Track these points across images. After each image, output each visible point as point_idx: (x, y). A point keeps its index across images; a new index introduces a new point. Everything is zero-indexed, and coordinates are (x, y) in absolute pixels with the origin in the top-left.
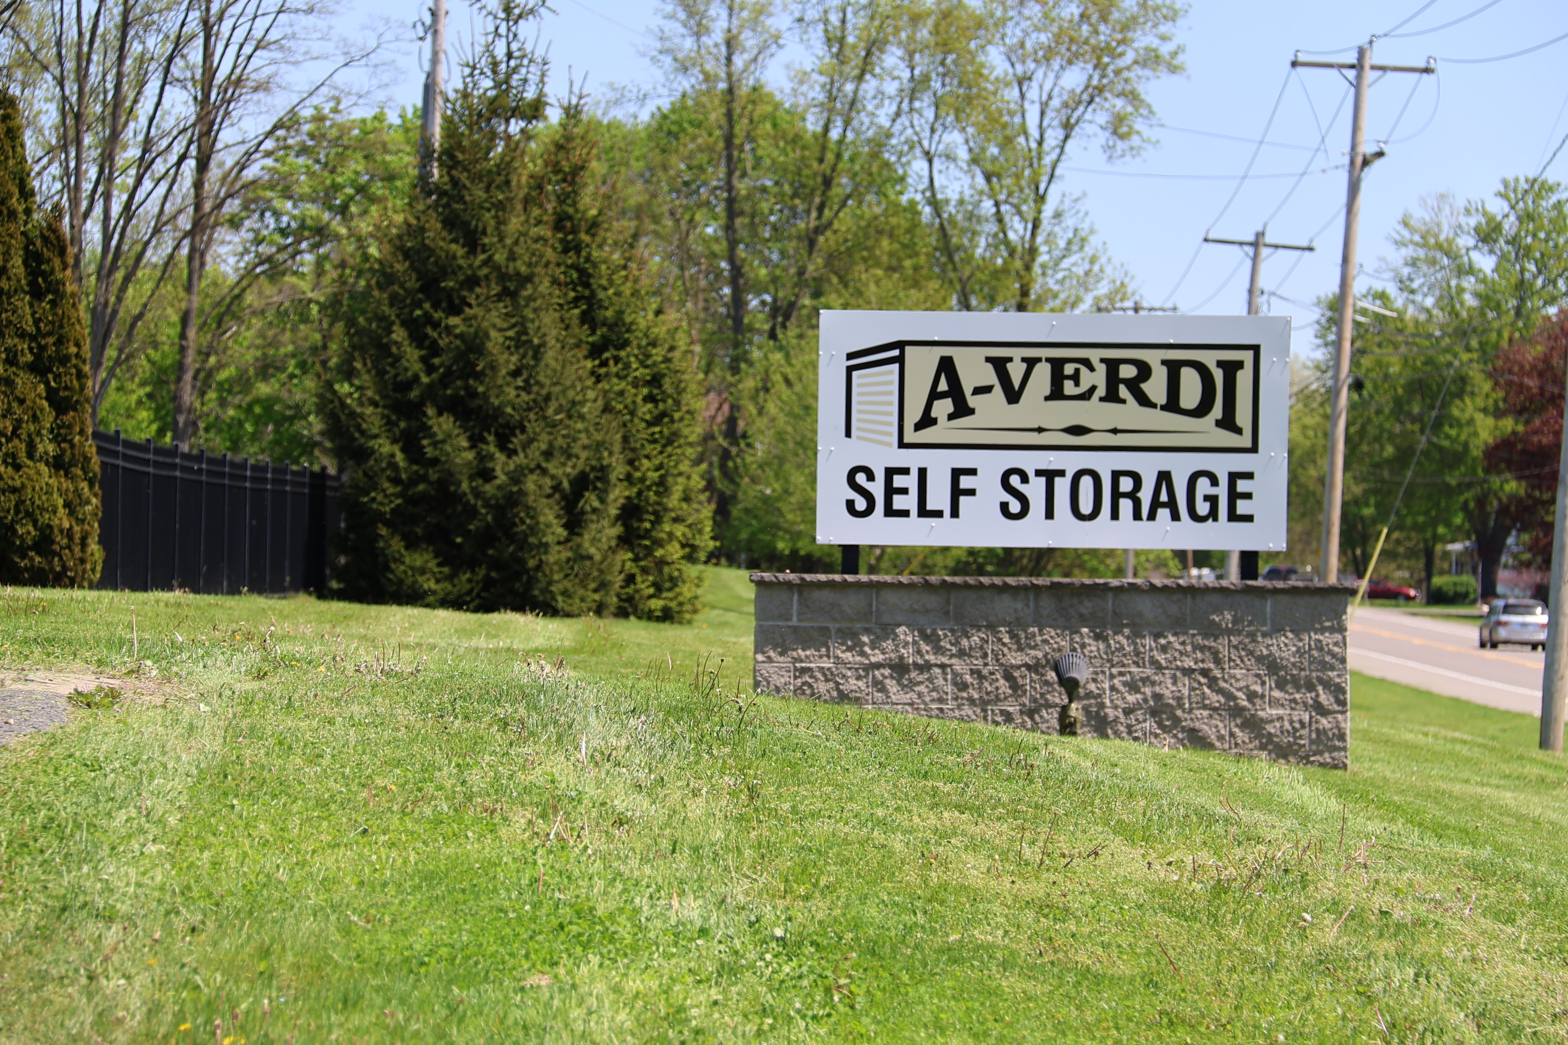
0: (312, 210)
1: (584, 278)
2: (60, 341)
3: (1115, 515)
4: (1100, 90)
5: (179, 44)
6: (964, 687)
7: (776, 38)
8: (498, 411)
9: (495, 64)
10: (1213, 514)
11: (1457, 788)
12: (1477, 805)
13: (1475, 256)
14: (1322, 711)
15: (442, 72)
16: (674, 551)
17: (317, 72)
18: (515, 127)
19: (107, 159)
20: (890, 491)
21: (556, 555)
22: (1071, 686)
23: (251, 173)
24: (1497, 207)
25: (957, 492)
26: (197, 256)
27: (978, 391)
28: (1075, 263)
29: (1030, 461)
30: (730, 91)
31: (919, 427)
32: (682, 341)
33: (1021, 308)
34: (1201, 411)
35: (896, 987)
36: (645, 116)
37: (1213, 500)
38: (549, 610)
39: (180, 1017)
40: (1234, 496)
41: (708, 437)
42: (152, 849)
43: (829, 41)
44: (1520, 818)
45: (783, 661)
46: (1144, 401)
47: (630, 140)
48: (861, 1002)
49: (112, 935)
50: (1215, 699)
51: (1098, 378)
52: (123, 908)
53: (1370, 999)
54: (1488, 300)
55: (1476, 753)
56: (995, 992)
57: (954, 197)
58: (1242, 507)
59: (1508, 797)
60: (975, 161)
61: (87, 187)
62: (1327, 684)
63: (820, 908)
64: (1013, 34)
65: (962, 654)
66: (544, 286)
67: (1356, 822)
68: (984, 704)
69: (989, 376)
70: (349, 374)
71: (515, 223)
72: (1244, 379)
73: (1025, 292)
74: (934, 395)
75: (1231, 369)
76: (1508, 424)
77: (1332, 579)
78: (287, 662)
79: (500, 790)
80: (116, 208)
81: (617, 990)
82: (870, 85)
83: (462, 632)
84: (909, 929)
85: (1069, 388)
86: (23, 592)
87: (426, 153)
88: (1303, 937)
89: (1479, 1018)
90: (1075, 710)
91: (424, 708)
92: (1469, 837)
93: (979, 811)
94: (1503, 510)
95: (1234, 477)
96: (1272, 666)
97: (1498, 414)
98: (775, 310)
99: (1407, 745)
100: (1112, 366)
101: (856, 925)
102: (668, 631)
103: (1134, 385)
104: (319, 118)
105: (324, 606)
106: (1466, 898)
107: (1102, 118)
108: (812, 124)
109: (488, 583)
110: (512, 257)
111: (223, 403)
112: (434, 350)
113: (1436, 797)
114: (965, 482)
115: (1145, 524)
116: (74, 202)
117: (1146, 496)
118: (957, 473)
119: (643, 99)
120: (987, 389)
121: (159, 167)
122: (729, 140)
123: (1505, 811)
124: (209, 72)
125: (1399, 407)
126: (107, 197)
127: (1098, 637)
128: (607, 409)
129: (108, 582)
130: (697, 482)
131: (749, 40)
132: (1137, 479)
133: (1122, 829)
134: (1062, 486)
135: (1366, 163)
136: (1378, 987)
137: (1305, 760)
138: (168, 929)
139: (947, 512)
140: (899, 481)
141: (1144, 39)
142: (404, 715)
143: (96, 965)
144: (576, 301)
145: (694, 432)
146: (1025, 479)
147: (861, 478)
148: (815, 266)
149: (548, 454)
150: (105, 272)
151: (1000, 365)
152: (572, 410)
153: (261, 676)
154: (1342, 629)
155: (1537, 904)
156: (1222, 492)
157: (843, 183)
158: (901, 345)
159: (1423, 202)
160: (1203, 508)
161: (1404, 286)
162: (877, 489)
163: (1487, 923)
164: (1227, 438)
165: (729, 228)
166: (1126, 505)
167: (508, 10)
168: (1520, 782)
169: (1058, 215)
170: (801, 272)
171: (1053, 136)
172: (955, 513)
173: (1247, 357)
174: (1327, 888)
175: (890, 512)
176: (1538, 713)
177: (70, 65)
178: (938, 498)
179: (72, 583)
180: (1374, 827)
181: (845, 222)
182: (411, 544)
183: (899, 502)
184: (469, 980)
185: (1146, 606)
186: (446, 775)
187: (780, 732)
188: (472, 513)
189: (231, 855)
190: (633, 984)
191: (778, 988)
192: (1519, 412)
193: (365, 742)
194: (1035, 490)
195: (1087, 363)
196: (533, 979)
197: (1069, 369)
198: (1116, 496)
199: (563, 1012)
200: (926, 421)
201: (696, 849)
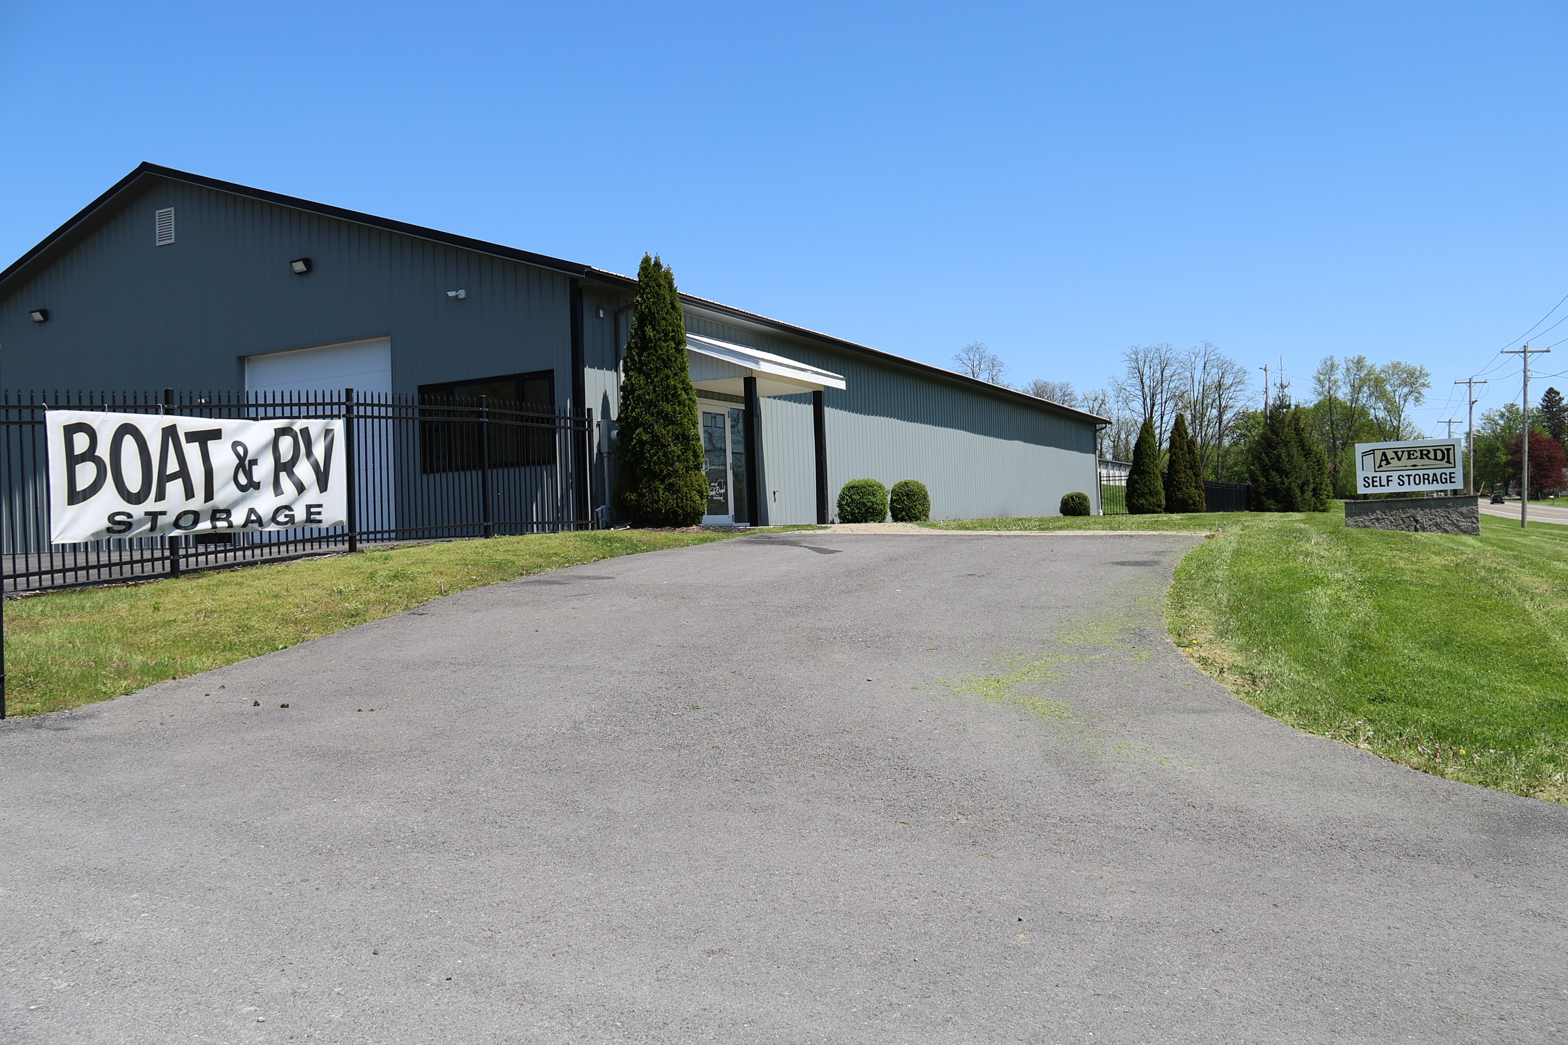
0: (1243, 431)
1: (1302, 441)
2: (1195, 463)
3: (1424, 483)
4: (1412, 392)
5: (1214, 401)
6: (1392, 522)
7: (1340, 386)
8: (1285, 470)
9: (1280, 398)
10: (1446, 482)
11: (1506, 538)
12: (1511, 542)
13: (1499, 421)
14: (1474, 523)
15: (1268, 400)
16: (1324, 497)
17: (1242, 403)
18: (1285, 410)
19: (1201, 425)
20: (1373, 481)
21: (1299, 499)
22: (1417, 521)
23: (1229, 425)
24: (1503, 410)
25: (1388, 481)
26: (1220, 442)
27: (1391, 459)
28: (1409, 429)
29: (1404, 473)
30: (1330, 398)
31: (1379, 467)
32: (1323, 452)
33: (1397, 440)
34: (1442, 459)
35: (1387, 590)
36: (1312, 405)
37: (1446, 479)
38: (1299, 511)
39: (1234, 602)
40: (1451, 477)
41: (1330, 472)
42: (1225, 567)
43: (1351, 386)
44: (1522, 544)
45: (1352, 519)
46: (1429, 458)
47: (1309, 410)
48: (1379, 594)
49: (1219, 585)
50: (1449, 522)
51: (1419, 454)
52: (1220, 580)
53: (1494, 587)
54: (1503, 429)
55: (1509, 530)
56: (1409, 590)
57: (1381, 417)
58: (1453, 480)
59: (1518, 539)
60: (1385, 409)
61: (1197, 431)
62: (1474, 517)
63: (1368, 574)
64: (1392, 382)
65: (1391, 515)
66: (1293, 443)
67: (1486, 548)
68: (1397, 526)
69: (1394, 456)
70: (1253, 464)
71: (1286, 430)
72: (1451, 452)
73: (1398, 436)
74: (1382, 460)
75: (1448, 450)
76: (1509, 457)
77: (1472, 494)
78: (1248, 527)
79: (1296, 552)
80: (1203, 434)
81: (1325, 593)
82: (1361, 395)
83: (1281, 517)
84: (1389, 577)
85: (1412, 457)
86: (1191, 514)
87: (1266, 417)
88: (1477, 574)
89: (1519, 590)
90: (1418, 526)
91: (1278, 535)
92: (1511, 549)
93: (1401, 551)
94: (1509, 476)
95: (1450, 474)
96: (1462, 514)
97: (1506, 455)
98: (1342, 444)
99: (1494, 529)
100: (1421, 451)
101: (1377, 577)
102: (1326, 514)
103: (1426, 455)
104: (1244, 412)
105: (1252, 513)
106: (1513, 563)
107: (1413, 398)
108: (1349, 404)
109: (1285, 506)
110: (1286, 438)
111: (1227, 472)
112: (1271, 458)
113: (1502, 540)
114: (1390, 478)
115: (1431, 485)
116: (1195, 434)
117: (1431, 479)
118: (1388, 477)
119: (1311, 402)
120: (1393, 458)
121: (1211, 425)
122: (1330, 409)
123: (1517, 542)
124: (1220, 405)
125: (1484, 455)
126: (1201, 432)
127: (1422, 510)
128: (1308, 468)
129: (1207, 511)
130: (1328, 482)
131: (1334, 388)
132: (1428, 475)
133: (1433, 553)
134: (1412, 478)
135: (1473, 403)
136: (1495, 584)
137: (1470, 534)
138: (1230, 584)
139: (1386, 485)
140: (1375, 479)
141: (1421, 381)
142: (1274, 537)
143: (1216, 592)
144: (1300, 446)
145: (1327, 472)
146: (1403, 477)
147: (1366, 479)
148: (1351, 434)
149: (1296, 478)
150: (1202, 448)
151: (1396, 453)
152: (1301, 468)
153: (1243, 530)
154: (1477, 505)
155: (1529, 564)
156: (1448, 477)
157: (1356, 416)
158: (1373, 450)
159: (1486, 410)
160: (1444, 481)
161: (1483, 429)
162: (1370, 481)
163: (1519, 569)
164: (1449, 465)
165: (1332, 428)
166: (1426, 481)
167: (1282, 386)
168: (1519, 536)
169: (1404, 419)
170: (1348, 435)
171: (1402, 403)
172: (1388, 485)
173: (1452, 447)
174: (1482, 563)
175: (1373, 486)
176: (1520, 519)
177: (1193, 407)
178: (1384, 482)
179: (1200, 512)
180: (1490, 548)
181: (1357, 425)
182: (1268, 499)
183: (1375, 484)
184: (1293, 593)
185: (1432, 503)
186: (1284, 549)
187: (1355, 536)
188: (1281, 491)
189: (1241, 568)
190: (1329, 592)
191: (1361, 591)
192: (1512, 454)
193: (1266, 543)
194: (1406, 479)
195: (1416, 451)
196: (1307, 592)
197: (1412, 453)
198: (1424, 479)
199: (1314, 599)
200: (1380, 466)
201: (1339, 563)
